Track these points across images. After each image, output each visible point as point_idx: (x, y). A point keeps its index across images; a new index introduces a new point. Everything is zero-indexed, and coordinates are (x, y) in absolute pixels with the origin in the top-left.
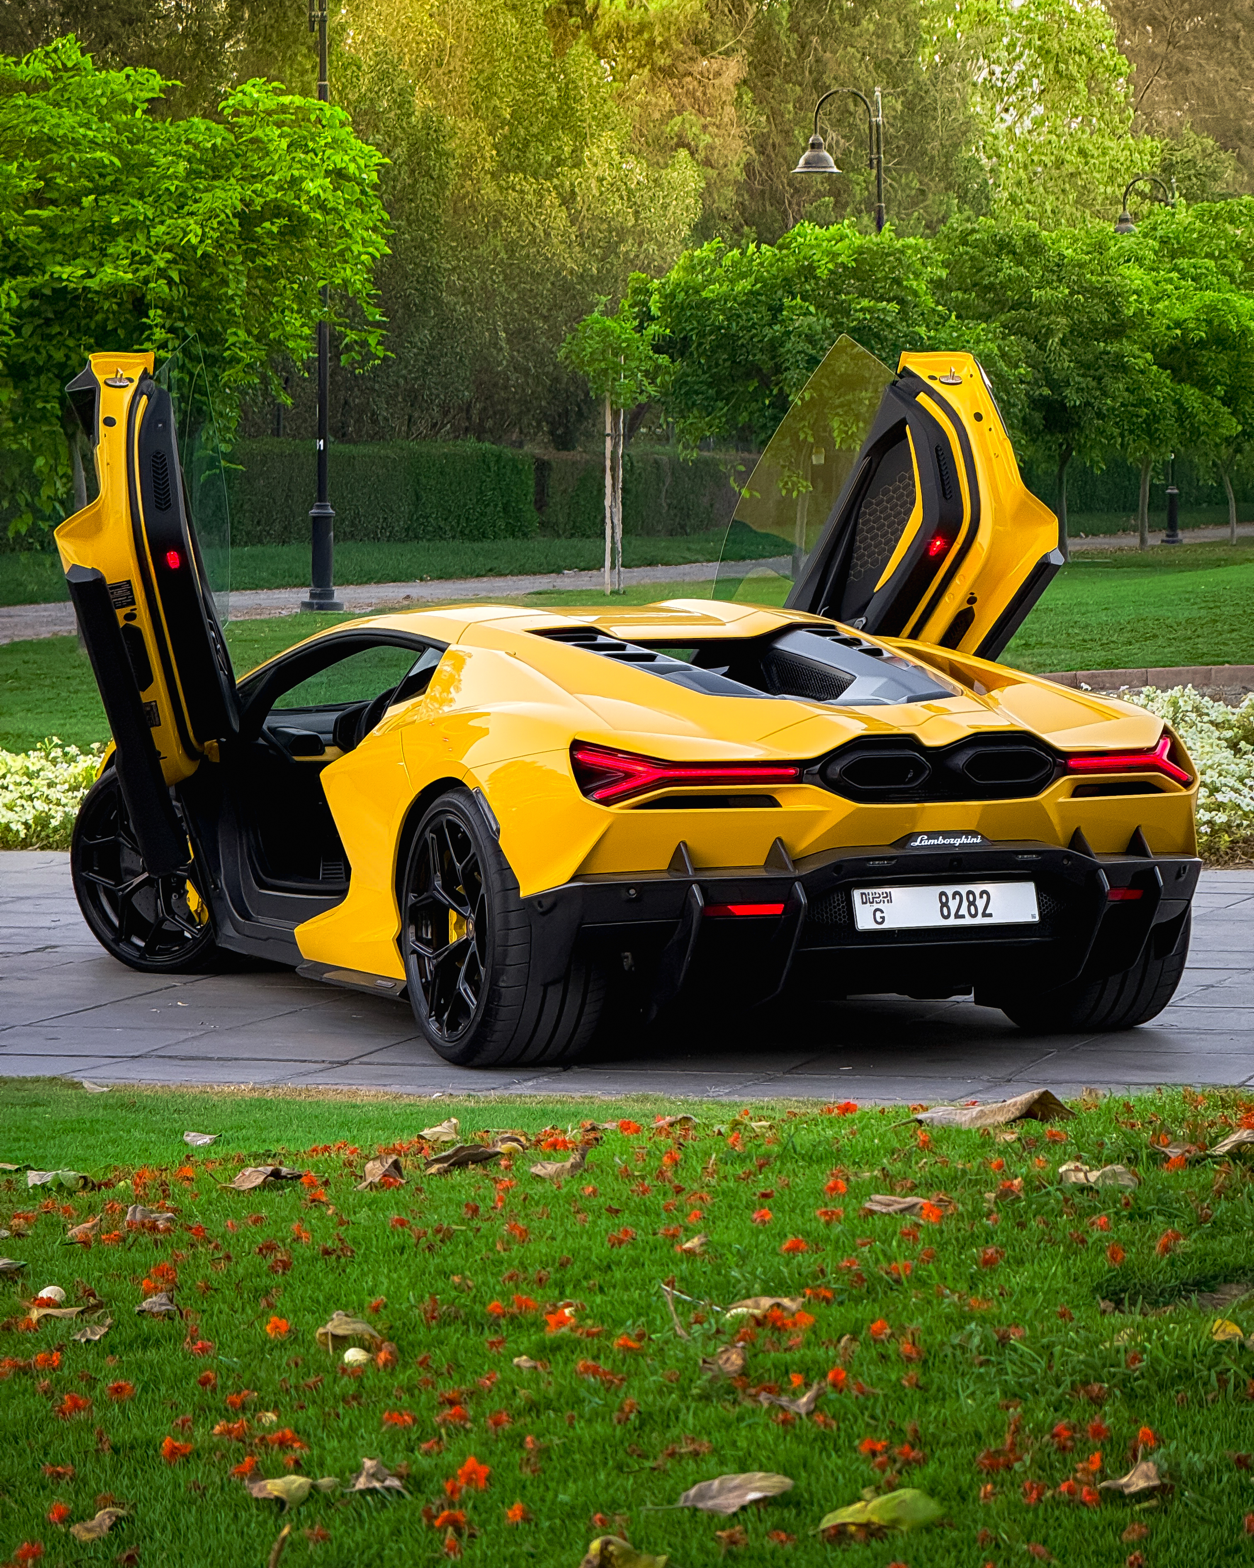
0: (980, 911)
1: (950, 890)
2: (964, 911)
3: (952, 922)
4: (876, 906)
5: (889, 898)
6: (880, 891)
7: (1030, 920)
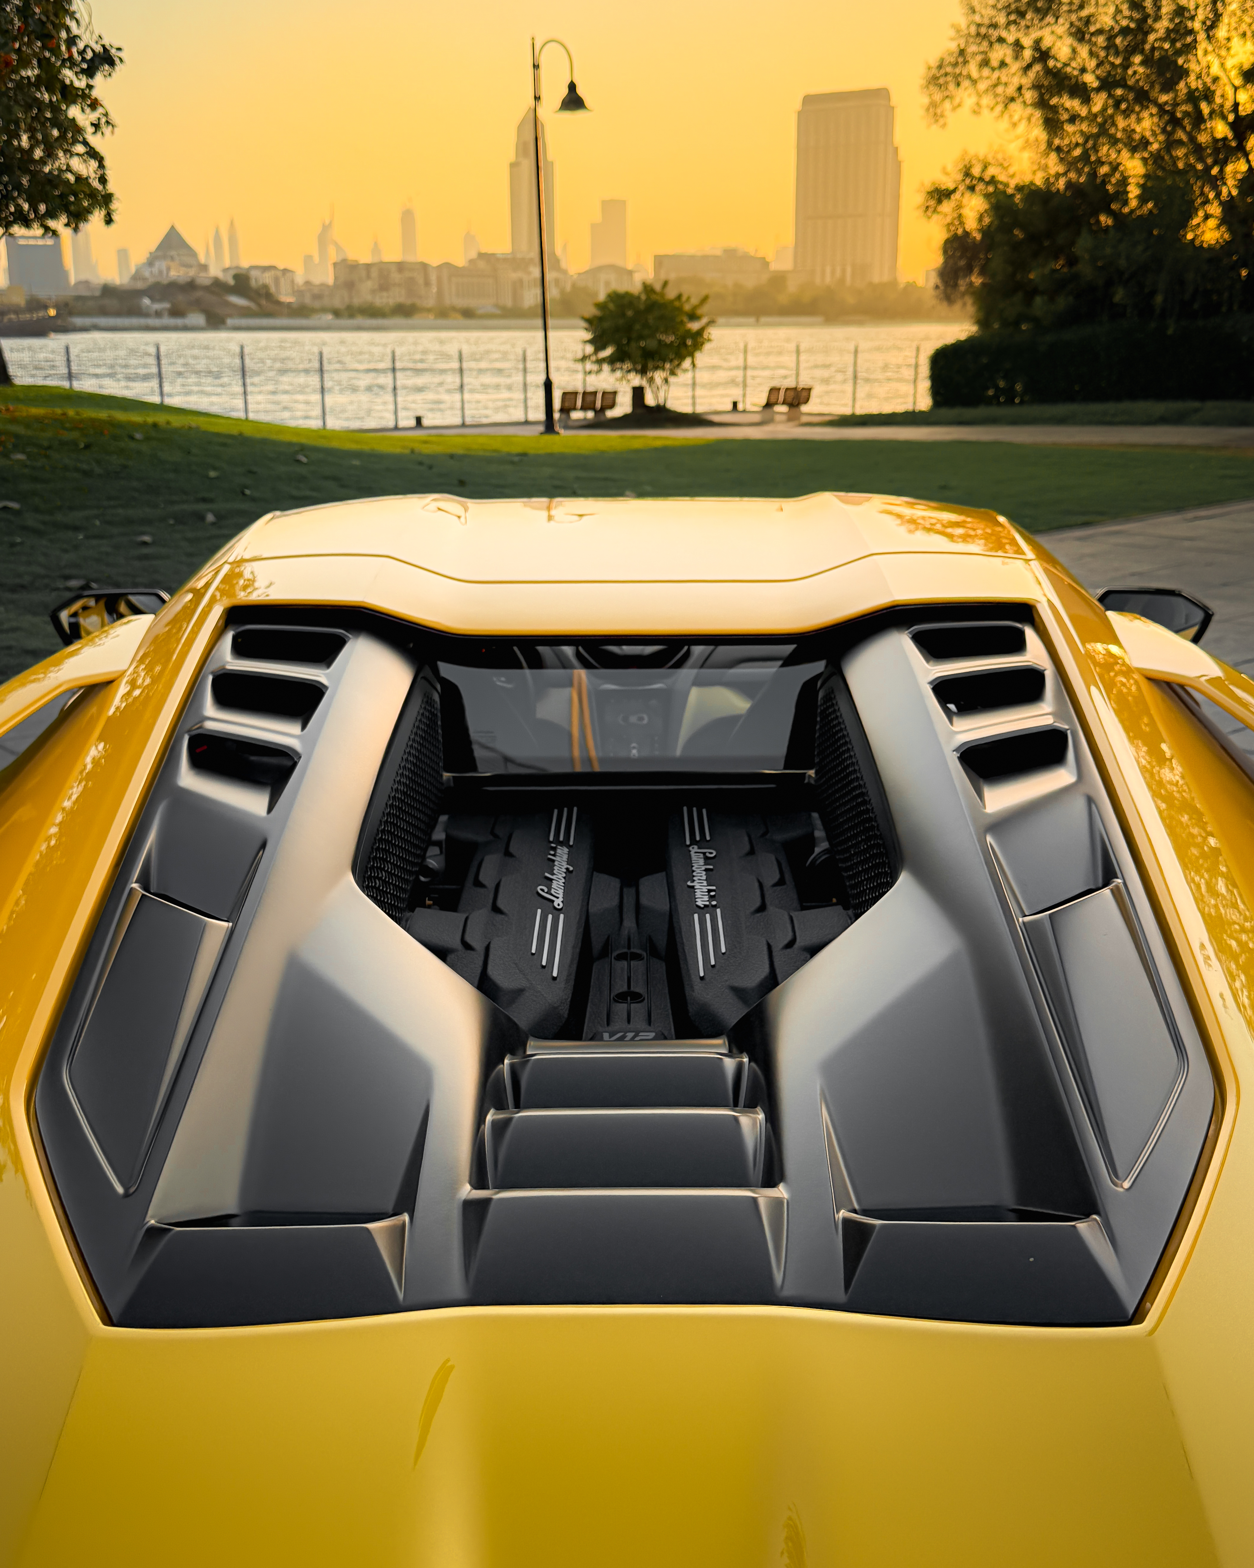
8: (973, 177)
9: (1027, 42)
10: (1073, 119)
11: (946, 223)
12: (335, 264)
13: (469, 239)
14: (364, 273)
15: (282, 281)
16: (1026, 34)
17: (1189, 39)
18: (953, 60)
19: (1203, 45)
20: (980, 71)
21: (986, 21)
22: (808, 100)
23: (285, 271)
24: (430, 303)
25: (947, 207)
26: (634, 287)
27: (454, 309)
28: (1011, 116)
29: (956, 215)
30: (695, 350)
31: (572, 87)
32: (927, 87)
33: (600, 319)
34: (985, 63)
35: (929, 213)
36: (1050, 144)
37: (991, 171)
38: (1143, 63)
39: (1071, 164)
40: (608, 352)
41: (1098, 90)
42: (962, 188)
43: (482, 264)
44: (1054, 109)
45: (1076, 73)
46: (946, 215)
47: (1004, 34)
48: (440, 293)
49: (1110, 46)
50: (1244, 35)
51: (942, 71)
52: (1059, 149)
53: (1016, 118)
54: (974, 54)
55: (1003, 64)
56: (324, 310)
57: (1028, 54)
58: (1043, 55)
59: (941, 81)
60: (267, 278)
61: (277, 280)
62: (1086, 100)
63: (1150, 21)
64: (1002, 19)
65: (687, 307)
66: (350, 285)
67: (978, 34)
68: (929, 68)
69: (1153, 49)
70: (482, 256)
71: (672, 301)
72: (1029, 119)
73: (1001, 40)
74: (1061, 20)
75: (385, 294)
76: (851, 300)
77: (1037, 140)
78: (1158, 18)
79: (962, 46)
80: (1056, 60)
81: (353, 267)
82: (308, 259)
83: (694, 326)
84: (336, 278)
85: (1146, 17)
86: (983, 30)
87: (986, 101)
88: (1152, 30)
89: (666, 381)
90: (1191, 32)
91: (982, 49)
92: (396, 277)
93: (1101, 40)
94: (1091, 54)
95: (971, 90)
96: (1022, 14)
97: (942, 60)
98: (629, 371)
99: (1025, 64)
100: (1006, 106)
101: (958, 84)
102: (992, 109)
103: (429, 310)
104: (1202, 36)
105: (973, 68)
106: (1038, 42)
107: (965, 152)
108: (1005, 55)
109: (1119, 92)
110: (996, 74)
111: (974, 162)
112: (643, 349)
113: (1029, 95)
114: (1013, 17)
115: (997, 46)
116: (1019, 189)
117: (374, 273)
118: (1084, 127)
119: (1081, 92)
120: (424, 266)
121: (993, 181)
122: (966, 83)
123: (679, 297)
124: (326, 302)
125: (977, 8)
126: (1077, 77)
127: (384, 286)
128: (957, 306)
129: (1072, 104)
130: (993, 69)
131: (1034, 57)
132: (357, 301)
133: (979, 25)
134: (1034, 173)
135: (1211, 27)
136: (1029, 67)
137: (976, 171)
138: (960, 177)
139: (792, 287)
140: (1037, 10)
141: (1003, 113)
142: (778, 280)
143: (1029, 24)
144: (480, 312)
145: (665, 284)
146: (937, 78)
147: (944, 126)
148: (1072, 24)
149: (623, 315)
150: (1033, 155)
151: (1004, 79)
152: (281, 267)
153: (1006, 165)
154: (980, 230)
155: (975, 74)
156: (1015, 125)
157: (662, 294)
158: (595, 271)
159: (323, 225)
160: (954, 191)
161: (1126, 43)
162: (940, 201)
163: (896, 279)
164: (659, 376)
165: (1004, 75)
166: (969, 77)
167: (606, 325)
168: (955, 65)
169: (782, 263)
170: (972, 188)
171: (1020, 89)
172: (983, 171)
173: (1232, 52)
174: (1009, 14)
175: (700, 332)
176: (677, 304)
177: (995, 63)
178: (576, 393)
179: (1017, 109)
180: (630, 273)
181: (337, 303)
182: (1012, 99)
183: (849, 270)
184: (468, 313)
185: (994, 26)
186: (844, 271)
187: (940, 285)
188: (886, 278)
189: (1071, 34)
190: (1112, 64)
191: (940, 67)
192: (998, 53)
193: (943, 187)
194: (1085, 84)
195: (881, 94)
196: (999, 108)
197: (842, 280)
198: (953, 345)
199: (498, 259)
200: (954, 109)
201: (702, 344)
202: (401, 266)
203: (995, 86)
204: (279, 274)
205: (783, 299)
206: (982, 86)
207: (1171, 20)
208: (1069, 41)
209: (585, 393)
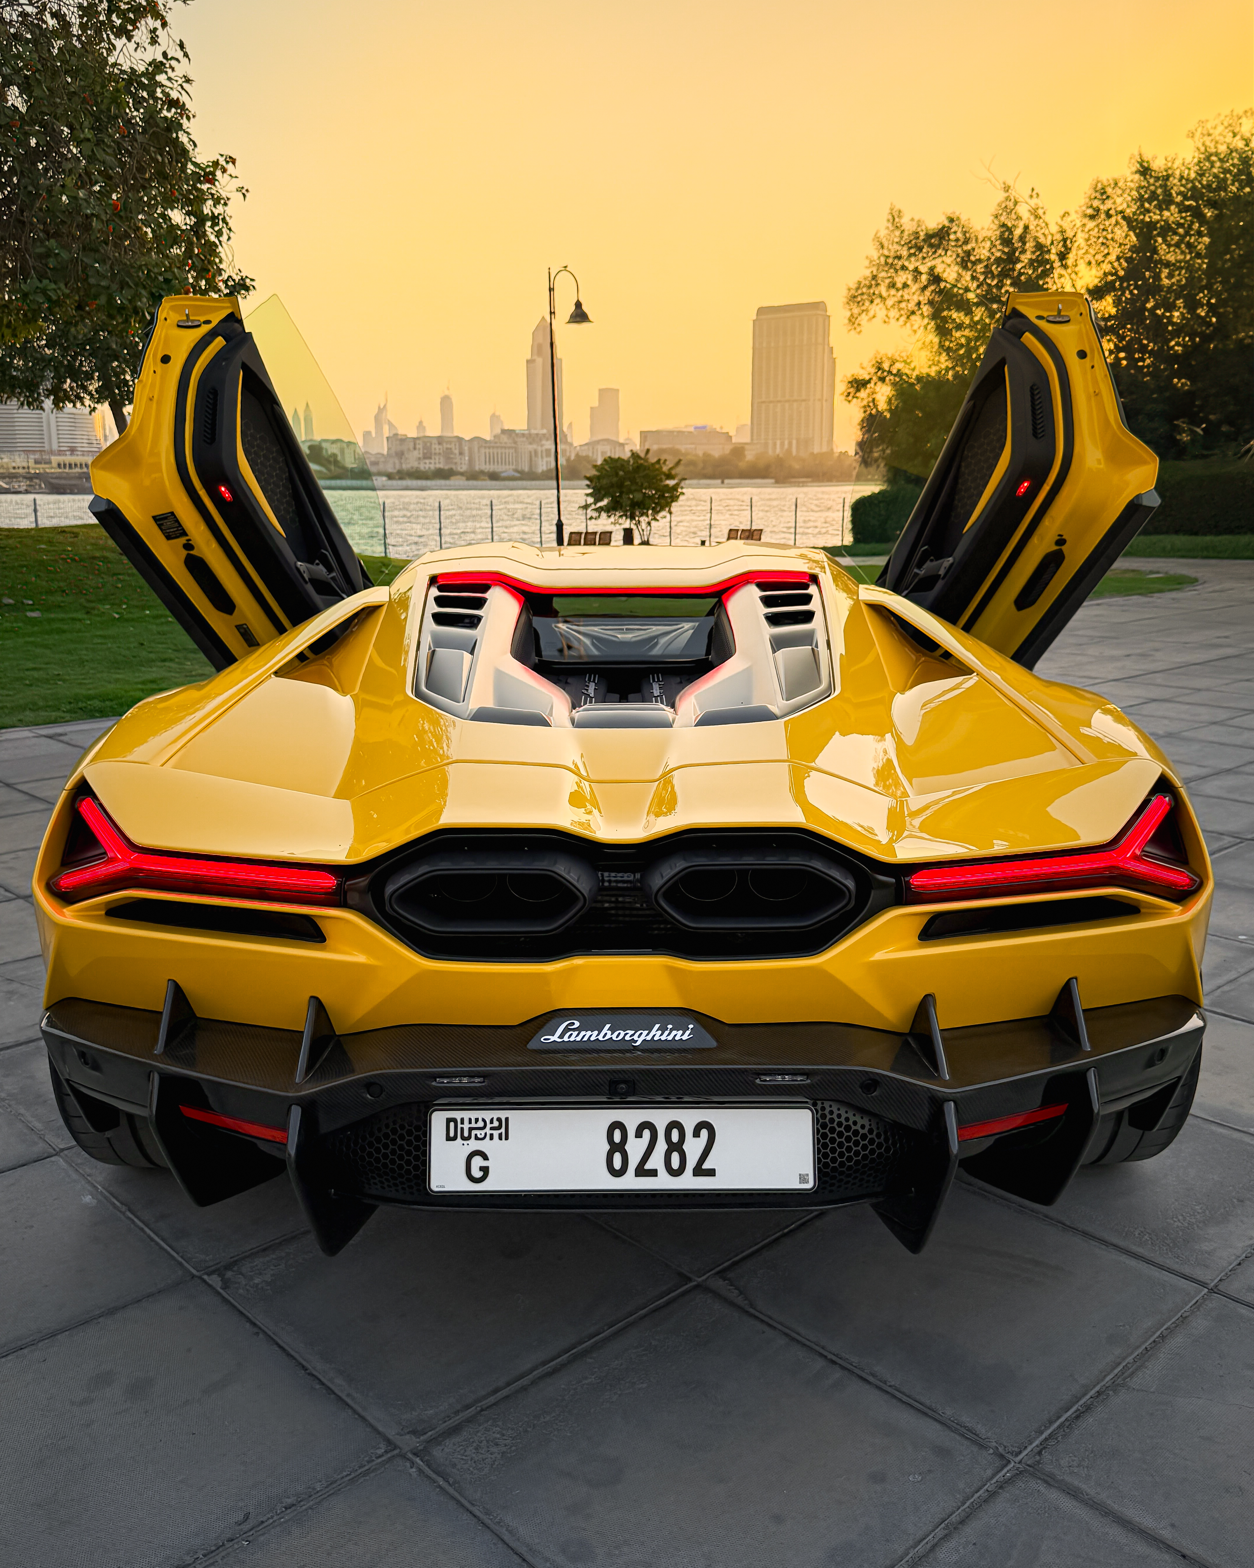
0: (691, 1163)
1: (632, 1118)
2: (656, 1161)
3: (630, 1182)
4: (474, 1145)
5: (503, 1127)
6: (488, 1115)
7: (796, 1185)
8: (884, 371)
9: (923, 269)
10: (959, 327)
11: (863, 404)
12: (388, 438)
13: (495, 418)
14: (411, 445)
15: (346, 451)
16: (922, 263)
17: (1048, 267)
18: (867, 283)
19: (1058, 271)
20: (887, 291)
21: (892, 254)
22: (761, 311)
23: (349, 443)
24: (464, 468)
25: (863, 394)
26: (626, 455)
27: (482, 472)
28: (912, 326)
29: (871, 399)
30: (672, 501)
31: (578, 305)
32: (848, 303)
33: (598, 478)
34: (892, 285)
35: (850, 398)
36: (941, 346)
37: (898, 366)
38: (1011, 285)
39: (958, 360)
40: (605, 502)
41: (977, 305)
42: (875, 378)
43: (505, 439)
44: (945, 320)
45: (961, 292)
46: (862, 399)
47: (906, 264)
48: (471, 460)
49: (988, 272)
50: (1090, 263)
51: (860, 292)
52: (948, 350)
53: (916, 327)
54: (883, 279)
55: (905, 286)
56: (380, 474)
57: (924, 278)
58: (936, 279)
59: (859, 299)
60: (333, 449)
61: (342, 451)
62: (969, 312)
63: (1017, 254)
64: (904, 253)
65: (665, 469)
66: (400, 455)
67: (886, 263)
68: (849, 290)
69: (1020, 274)
70: (504, 431)
71: (653, 464)
72: (926, 328)
73: (904, 268)
74: (949, 253)
75: (427, 461)
76: (797, 466)
77: (931, 342)
78: (1023, 252)
79: (875, 273)
80: (946, 281)
81: (403, 440)
82: (367, 434)
83: (671, 483)
84: (389, 449)
85: (1014, 250)
86: (890, 261)
87: (894, 313)
88: (1018, 260)
89: (649, 524)
90: (1048, 261)
91: (889, 275)
92: (436, 447)
93: (980, 268)
94: (973, 278)
95: (881, 305)
96: (920, 249)
97: (859, 283)
98: (621, 516)
99: (922, 285)
100: (908, 317)
101: (872, 302)
102: (898, 319)
103: (462, 474)
104: (1057, 264)
105: (883, 289)
106: (932, 269)
107: (878, 352)
108: (907, 279)
109: (995, 306)
110: (900, 293)
111: (884, 359)
112: (632, 500)
113: (926, 310)
114: (912, 251)
115: (901, 273)
116: (919, 379)
117: (420, 446)
118: (967, 332)
119: (964, 306)
120: (460, 439)
121: (899, 374)
122: (877, 301)
123: (658, 461)
124: (381, 467)
125: (886, 244)
126: (962, 295)
127: (427, 456)
128: (872, 469)
129: (957, 316)
130: (898, 290)
131: (929, 280)
132: (405, 467)
133: (887, 257)
134: (930, 367)
135: (1062, 256)
136: (925, 288)
137: (886, 366)
138: (873, 370)
139: (750, 456)
140: (931, 246)
141: (906, 323)
142: (738, 451)
143: (925, 255)
144: (503, 475)
145: (648, 451)
146: (855, 297)
147: (860, 332)
148: (958, 255)
149: (617, 474)
150: (928, 353)
151: (906, 297)
152: (346, 440)
153: (908, 361)
154: (890, 410)
155: (884, 294)
156: (915, 332)
157: (646, 460)
158: (592, 444)
159: (379, 407)
160: (869, 381)
161: (999, 269)
162: (858, 390)
163: (832, 450)
164: (644, 520)
165: (906, 294)
166: (881, 296)
167: (604, 482)
168: (870, 287)
169: (744, 438)
170: (882, 380)
171: (919, 304)
172: (891, 365)
173: (1080, 275)
174: (910, 248)
175: (675, 488)
176: (657, 466)
177: (899, 285)
178: (581, 533)
179: (916, 320)
180: (622, 445)
181: (390, 469)
182: (913, 313)
183: (794, 442)
184: (494, 476)
185: (899, 258)
186: (790, 444)
187: (859, 451)
188: (825, 449)
189: (957, 263)
190: (989, 285)
191: (858, 289)
192: (902, 278)
193: (861, 378)
194: (968, 300)
195: (819, 306)
196: (903, 319)
197: (789, 451)
198: (869, 497)
199: (517, 435)
200: (870, 320)
201: (678, 497)
202: (440, 440)
203: (900, 302)
204: (345, 445)
205: (742, 465)
206: (890, 302)
207: (1033, 253)
208: (956, 268)
209: (587, 533)
